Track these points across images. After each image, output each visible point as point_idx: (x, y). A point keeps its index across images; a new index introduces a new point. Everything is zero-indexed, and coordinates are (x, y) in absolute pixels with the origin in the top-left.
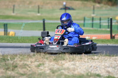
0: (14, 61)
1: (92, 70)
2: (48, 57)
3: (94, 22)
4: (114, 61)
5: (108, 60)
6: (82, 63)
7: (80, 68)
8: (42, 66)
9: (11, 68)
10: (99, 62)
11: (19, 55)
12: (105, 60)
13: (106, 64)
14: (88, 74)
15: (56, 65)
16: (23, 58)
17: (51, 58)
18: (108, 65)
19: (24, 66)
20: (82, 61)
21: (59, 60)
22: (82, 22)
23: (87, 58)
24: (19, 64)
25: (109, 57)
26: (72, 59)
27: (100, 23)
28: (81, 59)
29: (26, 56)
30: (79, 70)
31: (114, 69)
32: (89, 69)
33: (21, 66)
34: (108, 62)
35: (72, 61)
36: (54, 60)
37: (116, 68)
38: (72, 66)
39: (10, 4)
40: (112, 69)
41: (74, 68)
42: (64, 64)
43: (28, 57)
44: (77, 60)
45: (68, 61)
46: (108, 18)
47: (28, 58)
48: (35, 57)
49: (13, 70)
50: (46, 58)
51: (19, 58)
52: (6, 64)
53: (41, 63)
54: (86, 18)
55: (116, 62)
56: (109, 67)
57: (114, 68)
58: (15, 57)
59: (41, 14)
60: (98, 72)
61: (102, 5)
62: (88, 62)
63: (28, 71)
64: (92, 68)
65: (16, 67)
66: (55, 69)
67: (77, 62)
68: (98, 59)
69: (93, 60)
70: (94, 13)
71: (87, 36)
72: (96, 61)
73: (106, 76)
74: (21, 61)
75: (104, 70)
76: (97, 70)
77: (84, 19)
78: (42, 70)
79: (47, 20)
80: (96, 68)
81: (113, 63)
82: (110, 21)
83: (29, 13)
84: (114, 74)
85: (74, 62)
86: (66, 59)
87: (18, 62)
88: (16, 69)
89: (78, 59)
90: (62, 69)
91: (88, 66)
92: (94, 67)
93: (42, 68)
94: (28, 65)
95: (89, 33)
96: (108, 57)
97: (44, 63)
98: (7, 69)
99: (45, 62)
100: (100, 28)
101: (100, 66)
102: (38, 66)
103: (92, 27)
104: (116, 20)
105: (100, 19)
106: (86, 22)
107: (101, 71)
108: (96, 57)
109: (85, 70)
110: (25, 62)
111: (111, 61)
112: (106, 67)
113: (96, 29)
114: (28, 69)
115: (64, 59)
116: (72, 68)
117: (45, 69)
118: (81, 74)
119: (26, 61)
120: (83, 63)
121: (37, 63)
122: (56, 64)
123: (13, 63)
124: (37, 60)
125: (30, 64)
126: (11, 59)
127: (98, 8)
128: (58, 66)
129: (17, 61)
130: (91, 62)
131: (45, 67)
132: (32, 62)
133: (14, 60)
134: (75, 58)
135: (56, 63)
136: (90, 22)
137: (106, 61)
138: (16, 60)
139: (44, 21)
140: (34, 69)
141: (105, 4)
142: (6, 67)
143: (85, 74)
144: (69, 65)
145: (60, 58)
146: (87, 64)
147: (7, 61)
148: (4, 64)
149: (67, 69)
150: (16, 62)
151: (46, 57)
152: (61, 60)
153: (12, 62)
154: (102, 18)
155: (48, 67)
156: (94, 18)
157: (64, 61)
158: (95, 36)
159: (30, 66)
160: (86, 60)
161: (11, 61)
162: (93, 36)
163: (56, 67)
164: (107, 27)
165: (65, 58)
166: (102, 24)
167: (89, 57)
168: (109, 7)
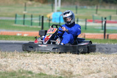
1: (24, 67)
3: (26, 19)
4: (46, 58)
5: (40, 57)
6: (14, 60)
7: (12, 65)
10: (32, 60)
12: (37, 57)
13: (38, 61)
14: (20, 71)
18: (40, 63)
20: (14, 58)
22: (14, 19)
23: (19, 55)
25: (41, 55)
26: (4, 56)
27: (32, 20)
28: (13, 55)
30: (11, 67)
31: (45, 67)
32: (21, 66)
34: (40, 59)
35: (5, 58)
37: (48, 66)
38: (4, 63)
40: (43, 66)
41: (6, 65)
44: (9, 57)
46: (40, 16)
54: (18, 15)
55: (48, 60)
56: (40, 64)
57: (46, 65)
60: (30, 69)
61: (34, 2)
62: (21, 59)
64: (24, 65)
67: (9, 59)
68: (30, 56)
69: (25, 57)
70: (25, 10)
71: (18, 33)
72: (28, 58)
73: (37, 73)
75: (36, 67)
76: (29, 67)
77: (16, 16)
80: (28, 65)
81: (45, 60)
82: (41, 19)
84: (46, 71)
85: (6, 59)
89: (10, 55)
91: (20, 63)
92: (26, 64)
95: (20, 30)
96: (39, 54)
100: (32, 25)
101: (32, 63)
103: (24, 24)
104: (47, 17)
105: (32, 17)
106: (18, 19)
107: (33, 68)
108: (28, 54)
109: (17, 67)
111: (43, 58)
112: (38, 64)
113: (28, 26)
116: (4, 65)
118: (13, 71)
120: (16, 60)
127: (30, 5)
130: (24, 59)
134: (7, 55)
136: (22, 19)
137: (38, 59)
141: (36, 2)
143: (17, 71)
144: (1, 61)
146: (19, 61)
154: (33, 16)
156: (26, 15)
158: (26, 33)
160: (18, 57)
162: (24, 33)
164: (38, 24)
166: (33, 21)
167: (21, 54)
168: (40, 4)
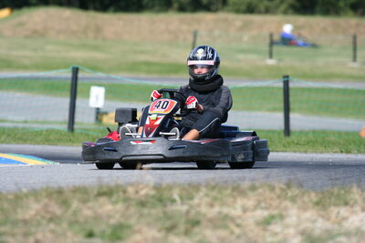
0: (191, 207)
2: (296, 196)
8: (276, 223)
9: (182, 227)
11: (207, 186)
15: (320, 220)
16: (219, 196)
17: (306, 199)
19: (222, 222)
21: (330, 206)
24: (204, 215)
29: (226, 189)
33: (210, 220)
36: (317, 204)
39: (185, 27)
42: (345, 219)
43: (235, 194)
45: (357, 208)
47: (235, 198)
48: (256, 192)
49: (187, 233)
50: (291, 197)
51: (207, 195)
52: (165, 213)
53: (275, 212)
58: (194, 193)
59: (280, 60)
63: (233, 238)
65: (196, 223)
66: (317, 232)
74: (211, 205)
78: (276, 234)
79: (295, 80)
83: (241, 56)
86: (351, 202)
87: (204, 209)
88: (197, 230)
90: (339, 235)
93: (276, 228)
94: (232, 219)
97: (284, 213)
98: (171, 229)
99: (286, 208)
102: (266, 222)
110: (225, 210)
114: (232, 232)
115: (346, 204)
117: (286, 231)
119: (228, 206)
121: (261, 214)
122: (323, 217)
123: (188, 212)
124: (263, 205)
125: (239, 217)
126: (181, 198)
128: (328, 225)
129: (199, 205)
131: (288, 226)
132: (245, 210)
133: (191, 202)
135: (322, 213)
138: (196, 201)
139: (286, 83)
140: (252, 231)
142: (168, 224)
145: (333, 199)
147: (169, 204)
148: (161, 215)
149: (356, 234)
150: (198, 209)
151: (290, 194)
152: (336, 205)
153: (185, 208)
155: (296, 226)
157: (347, 208)
159: (239, 221)
161: (183, 203)
163: (320, 226)
165: (349, 198)
